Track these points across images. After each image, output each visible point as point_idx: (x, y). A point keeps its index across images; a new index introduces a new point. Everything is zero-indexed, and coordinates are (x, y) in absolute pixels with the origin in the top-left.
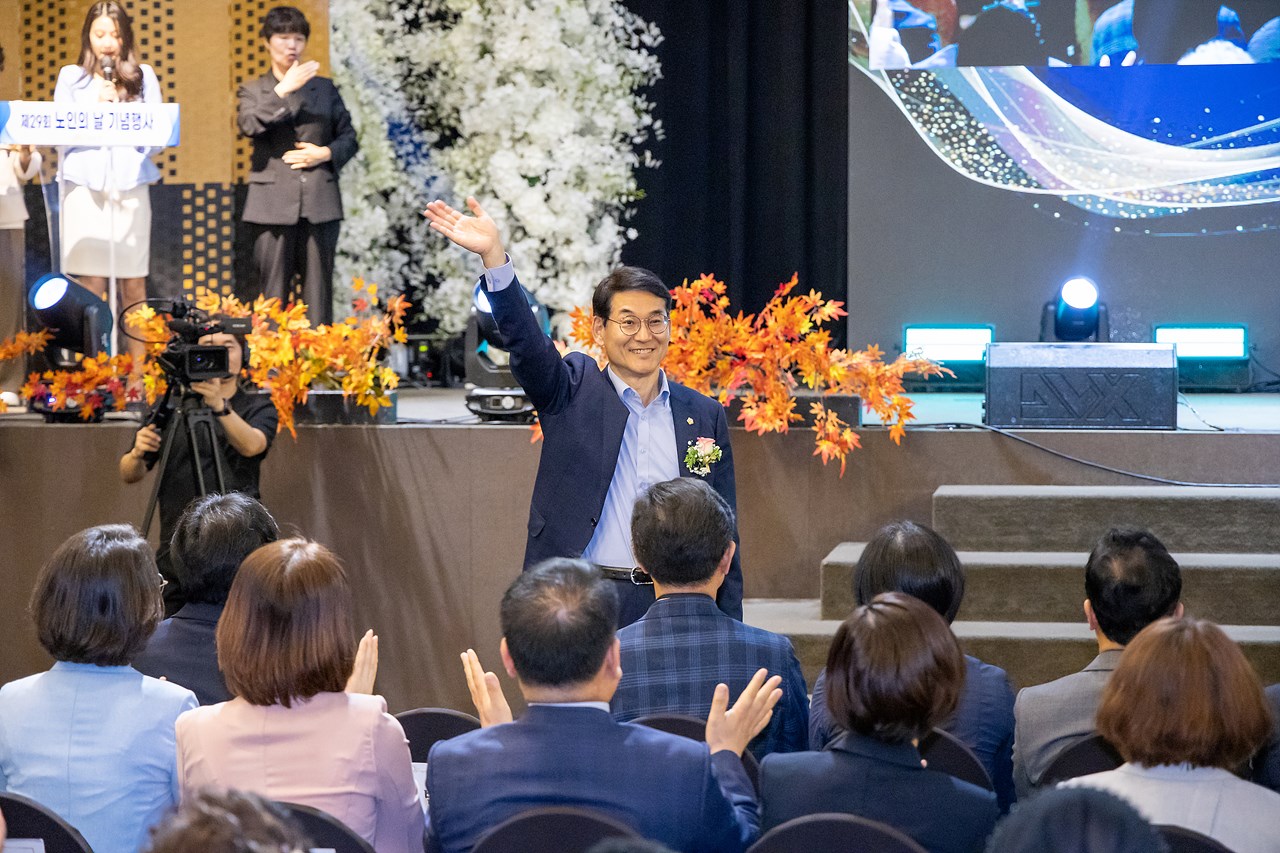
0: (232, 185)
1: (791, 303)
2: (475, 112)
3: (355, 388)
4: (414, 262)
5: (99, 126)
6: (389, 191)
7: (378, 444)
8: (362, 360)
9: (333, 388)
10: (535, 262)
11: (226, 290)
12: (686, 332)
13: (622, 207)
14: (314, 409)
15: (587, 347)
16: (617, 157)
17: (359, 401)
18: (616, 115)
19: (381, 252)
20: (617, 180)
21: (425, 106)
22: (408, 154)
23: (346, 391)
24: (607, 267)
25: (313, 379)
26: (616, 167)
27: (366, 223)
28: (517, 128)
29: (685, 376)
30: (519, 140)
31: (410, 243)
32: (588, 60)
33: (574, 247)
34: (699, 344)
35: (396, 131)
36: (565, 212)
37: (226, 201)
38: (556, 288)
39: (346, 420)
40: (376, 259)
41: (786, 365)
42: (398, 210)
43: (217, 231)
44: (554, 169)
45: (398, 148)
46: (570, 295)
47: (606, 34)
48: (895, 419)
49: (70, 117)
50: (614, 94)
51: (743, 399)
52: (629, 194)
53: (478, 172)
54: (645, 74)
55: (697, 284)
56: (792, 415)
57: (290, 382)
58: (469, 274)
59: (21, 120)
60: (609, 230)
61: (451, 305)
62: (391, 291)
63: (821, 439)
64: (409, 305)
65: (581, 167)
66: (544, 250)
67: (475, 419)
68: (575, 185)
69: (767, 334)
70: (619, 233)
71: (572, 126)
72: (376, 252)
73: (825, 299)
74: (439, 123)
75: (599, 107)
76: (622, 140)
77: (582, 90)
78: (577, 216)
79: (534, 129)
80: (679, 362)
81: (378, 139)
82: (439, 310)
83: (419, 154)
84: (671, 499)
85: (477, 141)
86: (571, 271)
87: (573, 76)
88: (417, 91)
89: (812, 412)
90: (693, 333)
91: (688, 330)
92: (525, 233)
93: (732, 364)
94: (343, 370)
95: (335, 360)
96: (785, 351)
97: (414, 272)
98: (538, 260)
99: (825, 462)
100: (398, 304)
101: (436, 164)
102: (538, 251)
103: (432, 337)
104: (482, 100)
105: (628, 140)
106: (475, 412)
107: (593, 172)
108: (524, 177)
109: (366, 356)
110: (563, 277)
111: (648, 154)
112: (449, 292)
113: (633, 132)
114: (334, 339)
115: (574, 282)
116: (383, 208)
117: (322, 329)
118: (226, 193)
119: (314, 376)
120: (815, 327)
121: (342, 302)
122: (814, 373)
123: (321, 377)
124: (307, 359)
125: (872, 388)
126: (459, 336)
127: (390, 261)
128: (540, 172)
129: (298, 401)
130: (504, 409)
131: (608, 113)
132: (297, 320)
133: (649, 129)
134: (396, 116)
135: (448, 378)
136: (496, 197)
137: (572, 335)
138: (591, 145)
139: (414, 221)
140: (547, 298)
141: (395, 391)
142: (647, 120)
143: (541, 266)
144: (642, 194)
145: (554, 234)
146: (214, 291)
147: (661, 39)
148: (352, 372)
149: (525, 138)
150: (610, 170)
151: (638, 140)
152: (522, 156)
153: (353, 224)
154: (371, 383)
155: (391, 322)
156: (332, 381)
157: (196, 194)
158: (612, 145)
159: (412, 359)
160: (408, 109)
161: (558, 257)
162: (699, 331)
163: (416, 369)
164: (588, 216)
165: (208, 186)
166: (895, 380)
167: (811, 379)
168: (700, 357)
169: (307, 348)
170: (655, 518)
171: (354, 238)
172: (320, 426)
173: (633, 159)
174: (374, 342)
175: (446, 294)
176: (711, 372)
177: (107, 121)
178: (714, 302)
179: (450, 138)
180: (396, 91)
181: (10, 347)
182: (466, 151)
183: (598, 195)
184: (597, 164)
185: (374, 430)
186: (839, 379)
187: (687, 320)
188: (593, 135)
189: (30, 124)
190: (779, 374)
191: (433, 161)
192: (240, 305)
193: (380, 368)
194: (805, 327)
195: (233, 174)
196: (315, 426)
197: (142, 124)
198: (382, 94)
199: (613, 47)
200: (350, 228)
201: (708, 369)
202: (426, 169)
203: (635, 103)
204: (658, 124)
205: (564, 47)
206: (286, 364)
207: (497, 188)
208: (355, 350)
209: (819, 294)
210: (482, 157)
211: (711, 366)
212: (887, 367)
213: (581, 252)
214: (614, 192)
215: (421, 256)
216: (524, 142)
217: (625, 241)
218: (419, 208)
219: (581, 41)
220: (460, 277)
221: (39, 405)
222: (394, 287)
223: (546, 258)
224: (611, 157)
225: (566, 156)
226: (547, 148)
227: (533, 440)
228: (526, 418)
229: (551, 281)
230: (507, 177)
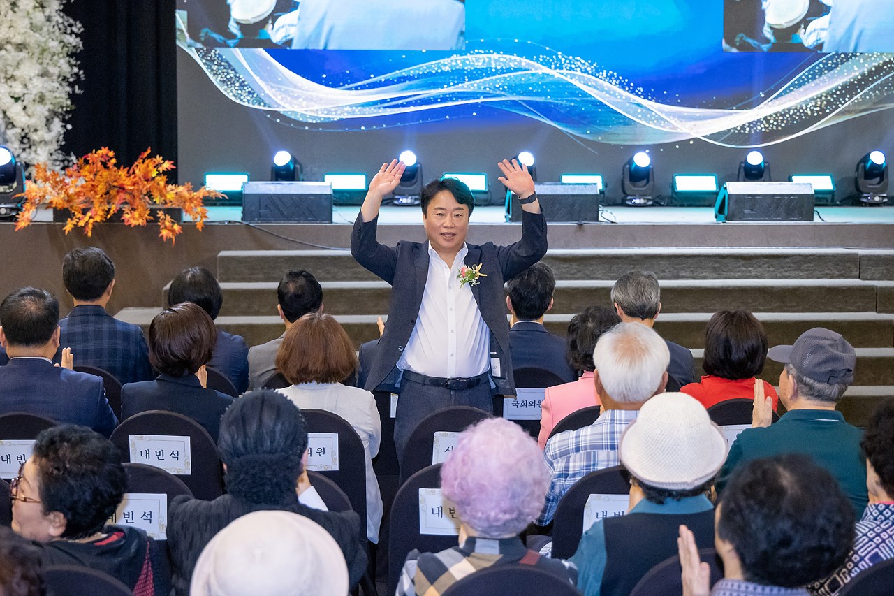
1: (147, 162)
13: (64, 114)
16: (61, 88)
18: (60, 67)
20: (61, 100)
24: (56, 143)
26: (60, 93)
28: (8, 72)
29: (94, 198)
30: (9, 78)
32: (44, 39)
33: (39, 133)
34: (101, 182)
36: (34, 115)
38: (30, 154)
41: (145, 192)
44: (27, 93)
46: (37, 157)
47: (54, 26)
48: (199, 219)
50: (58, 56)
51: (124, 209)
52: (67, 107)
54: (75, 47)
55: (100, 152)
56: (148, 217)
60: (57, 125)
63: (163, 228)
65: (41, 93)
66: (23, 134)
68: (39, 102)
69: (135, 177)
70: (62, 126)
71: (37, 72)
73: (164, 160)
75: (50, 63)
76: (63, 80)
77: (42, 54)
78: (40, 117)
79: (17, 73)
80: (91, 191)
84: (82, 257)
86: (37, 144)
87: (37, 47)
89: (158, 215)
90: (98, 176)
91: (96, 175)
92: (13, 126)
93: (118, 192)
96: (144, 186)
98: (20, 139)
99: (165, 240)
102: (20, 134)
105: (66, 80)
107: (48, 95)
108: (12, 97)
110: (33, 148)
111: (77, 87)
113: (68, 76)
115: (39, 151)
120: (159, 174)
122: (159, 197)
125: (188, 204)
128: (21, 95)
130: (1, 214)
131: (56, 66)
133: (77, 74)
138: (47, 82)
142: (76, 70)
143: (22, 142)
144: (74, 107)
145: (28, 126)
147: (82, 29)
149: (13, 77)
150: (57, 94)
151: (71, 80)
152: (11, 87)
158: (58, 82)
161: (31, 138)
162: (101, 175)
164: (46, 117)
166: (199, 200)
167: (158, 200)
168: (101, 188)
170: (73, 265)
173: (68, 89)
176: (107, 196)
178: (108, 161)
183: (51, 107)
184: (50, 91)
186: (171, 199)
187: (95, 170)
188: (48, 77)
190: (141, 196)
194: (154, 174)
199: (57, 32)
201: (106, 194)
203: (69, 62)
204: (81, 72)
205: (32, 32)
209: (161, 158)
211: (107, 193)
212: (195, 193)
213: (43, 135)
214: (59, 105)
216: (12, 79)
217: (65, 131)
219: (41, 29)
223: (24, 139)
224: (58, 88)
225: (34, 87)
226: (24, 83)
227: (16, 230)
228: (13, 219)
229: (27, 150)
230: (4, 97)
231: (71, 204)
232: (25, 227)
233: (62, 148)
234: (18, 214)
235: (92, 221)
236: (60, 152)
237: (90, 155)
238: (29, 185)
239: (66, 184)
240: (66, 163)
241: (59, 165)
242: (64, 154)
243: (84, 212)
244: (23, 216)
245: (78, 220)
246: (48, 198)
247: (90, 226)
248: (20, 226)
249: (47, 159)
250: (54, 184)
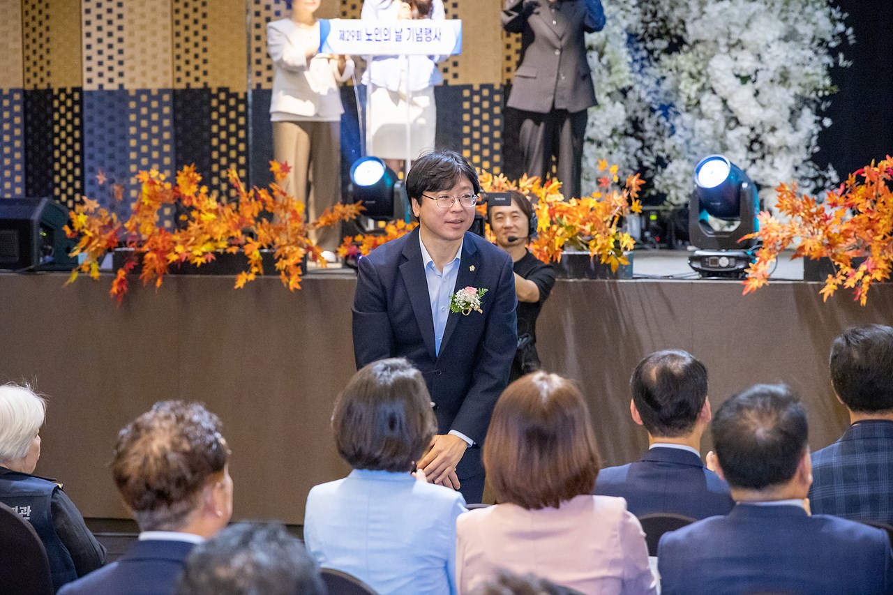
0: (501, 85)
2: (698, 23)
3: (599, 250)
4: (646, 147)
5: (399, 39)
6: (627, 89)
7: (617, 294)
8: (605, 227)
9: (582, 249)
10: (747, 147)
11: (496, 170)
12: (873, 204)
13: (819, 100)
14: (566, 267)
15: (790, 216)
16: (816, 59)
17: (603, 261)
18: (815, 24)
19: (620, 139)
20: (815, 78)
21: (656, 19)
22: (643, 59)
23: (592, 252)
24: (805, 150)
25: (566, 242)
26: (815, 67)
27: (608, 115)
28: (732, 36)
29: (872, 240)
30: (733, 46)
31: (643, 131)
33: (779, 134)
35: (633, 40)
36: (770, 104)
37: (497, 98)
38: (763, 168)
39: (593, 275)
40: (616, 145)
42: (634, 105)
43: (490, 123)
44: (762, 69)
45: (634, 53)
46: (774, 173)
49: (377, 32)
50: (813, 6)
52: (825, 89)
53: (700, 73)
55: (883, 164)
57: (548, 245)
58: (691, 157)
59: (339, 35)
60: (808, 120)
61: (676, 181)
62: (627, 171)
64: (643, 182)
65: (784, 67)
66: (753, 136)
67: (697, 275)
68: (780, 83)
70: (816, 122)
71: (777, 34)
72: (616, 139)
74: (668, 33)
75: (800, 18)
76: (820, 45)
77: (786, 4)
78: (781, 107)
79: (747, 37)
80: (867, 229)
81: (618, 47)
82: (667, 186)
83: (651, 59)
84: (864, 342)
85: (700, 47)
86: (775, 153)
88: (651, 7)
90: (880, 205)
91: (875, 202)
92: (738, 123)
94: (590, 235)
95: (583, 227)
97: (646, 155)
98: (748, 144)
100: (634, 181)
101: (665, 67)
102: (748, 137)
103: (661, 208)
104: (704, 13)
105: (824, 45)
106: (696, 269)
107: (793, 69)
108: (737, 76)
109: (608, 224)
110: (768, 158)
111: (841, 56)
112: (675, 171)
113: (829, 38)
114: (583, 210)
115: (778, 163)
116: (622, 103)
117: (573, 201)
118: (497, 92)
119: (567, 240)
121: (588, 180)
123: (573, 241)
124: (561, 226)
126: (682, 207)
127: (627, 146)
128: (751, 72)
129: (554, 260)
130: (720, 267)
131: (808, 22)
132: (553, 195)
133: (842, 35)
134: (633, 28)
135: (674, 242)
136: (714, 92)
137: (777, 206)
138: (794, 49)
139: (647, 113)
140: (756, 176)
141: (631, 252)
142: (841, 27)
143: (750, 149)
144: (835, 89)
145: (761, 123)
146: (487, 171)
148: (597, 236)
149: (740, 44)
150: (809, 69)
151: (833, 44)
152: (736, 59)
153: (597, 116)
154: (612, 246)
155: (629, 196)
156: (581, 244)
157: (473, 93)
158: (811, 49)
159: (644, 226)
160: (643, 22)
161: (765, 142)
162: (884, 203)
163: (647, 234)
164: (790, 108)
165: (483, 86)
169: (561, 217)
170: (850, 356)
171: (598, 127)
172: (571, 280)
173: (828, 60)
174: (615, 212)
175: (672, 173)
177: (405, 34)
179: (677, 45)
180: (634, 7)
181: (330, 216)
182: (690, 55)
183: (799, 90)
184: (798, 64)
185: (615, 284)
187: (874, 194)
188: (796, 41)
189: (346, 38)
191: (663, 64)
192: (508, 182)
193: (620, 233)
195: (503, 76)
196: (567, 280)
197: (433, 36)
198: (622, 9)
200: (595, 119)
202: (657, 70)
203: (831, 14)
204: (850, 31)
206: (544, 230)
207: (715, 85)
208: (600, 218)
210: (702, 60)
213: (784, 137)
214: (812, 87)
215: (652, 142)
216: (738, 47)
217: (820, 129)
218: (651, 103)
220: (683, 159)
221: (351, 262)
222: (630, 167)
223: (755, 143)
224: (810, 59)
225: (772, 59)
226: (757, 52)
227: (744, 293)
228: (739, 274)
229: (759, 162)
230: (724, 76)
231: (833, 251)
232: (757, 288)
233: (814, 158)
234: (748, 267)
235: (867, 279)
236: (810, 164)
237: (866, 168)
238: (762, 219)
239: (827, 219)
240: (820, 183)
241: (808, 186)
242: (817, 167)
243: (855, 264)
244: (756, 270)
245: (844, 278)
246: (797, 242)
247: (865, 288)
248: (751, 287)
249: (789, 176)
250: (807, 218)
